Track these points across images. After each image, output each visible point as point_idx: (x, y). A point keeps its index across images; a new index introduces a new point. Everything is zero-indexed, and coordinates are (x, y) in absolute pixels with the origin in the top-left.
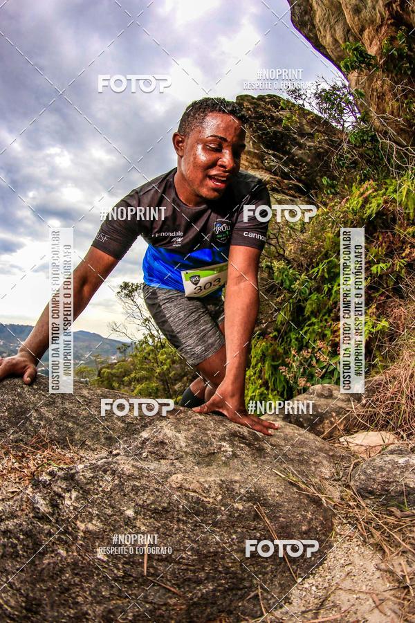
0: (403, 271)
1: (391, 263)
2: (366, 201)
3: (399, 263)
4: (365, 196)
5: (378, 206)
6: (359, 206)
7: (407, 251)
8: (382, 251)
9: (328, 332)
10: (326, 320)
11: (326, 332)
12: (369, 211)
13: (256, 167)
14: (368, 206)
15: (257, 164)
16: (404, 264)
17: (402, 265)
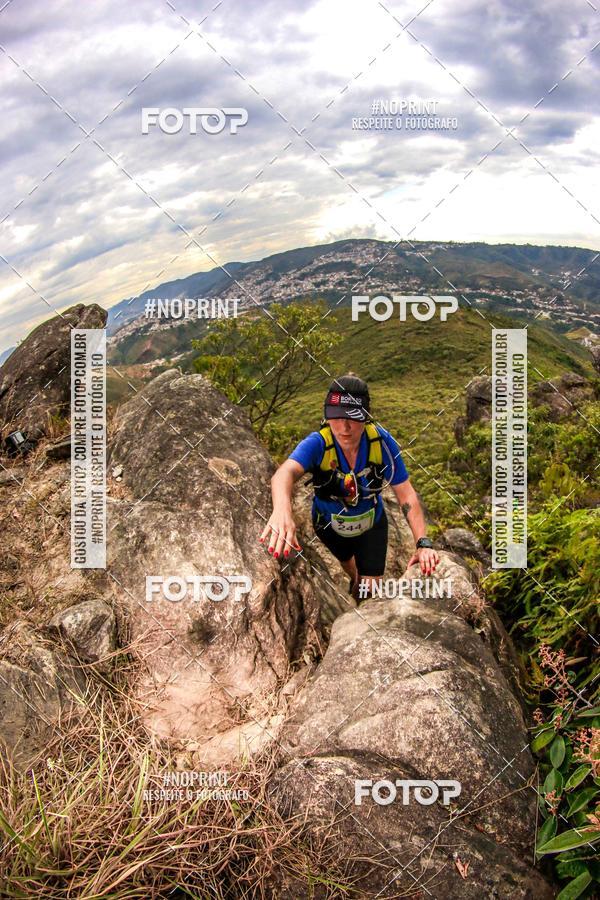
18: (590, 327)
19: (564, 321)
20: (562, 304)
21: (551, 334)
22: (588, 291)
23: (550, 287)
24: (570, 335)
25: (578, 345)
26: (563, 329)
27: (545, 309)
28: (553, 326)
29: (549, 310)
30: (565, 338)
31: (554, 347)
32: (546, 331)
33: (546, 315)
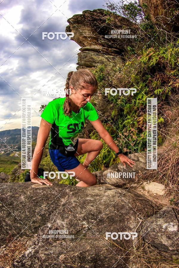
0: (170, 93)
1: (164, 89)
2: (150, 58)
3: (167, 89)
4: (149, 55)
5: (157, 60)
6: (147, 60)
7: (171, 83)
8: (159, 83)
9: (135, 123)
10: (134, 116)
11: (134, 122)
12: (152, 63)
13: (95, 43)
14: (151, 60)
15: (95, 42)
16: (170, 89)
17: (169, 90)
18: (16, 151)
19: (8, 152)
20: (6, 147)
21: (6, 157)
22: (12, 141)
23: (2, 144)
24: (11, 155)
25: (14, 157)
26: (9, 154)
27: (2, 151)
28: (6, 155)
29: (3, 150)
30: (10, 156)
31: (9, 160)
32: (4, 157)
33: (3, 152)
